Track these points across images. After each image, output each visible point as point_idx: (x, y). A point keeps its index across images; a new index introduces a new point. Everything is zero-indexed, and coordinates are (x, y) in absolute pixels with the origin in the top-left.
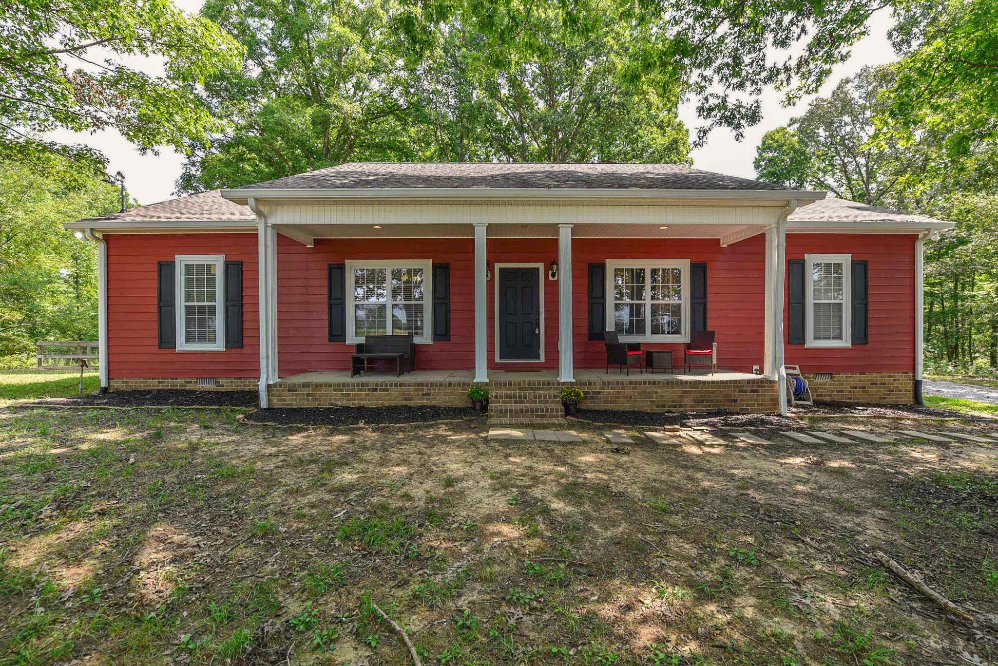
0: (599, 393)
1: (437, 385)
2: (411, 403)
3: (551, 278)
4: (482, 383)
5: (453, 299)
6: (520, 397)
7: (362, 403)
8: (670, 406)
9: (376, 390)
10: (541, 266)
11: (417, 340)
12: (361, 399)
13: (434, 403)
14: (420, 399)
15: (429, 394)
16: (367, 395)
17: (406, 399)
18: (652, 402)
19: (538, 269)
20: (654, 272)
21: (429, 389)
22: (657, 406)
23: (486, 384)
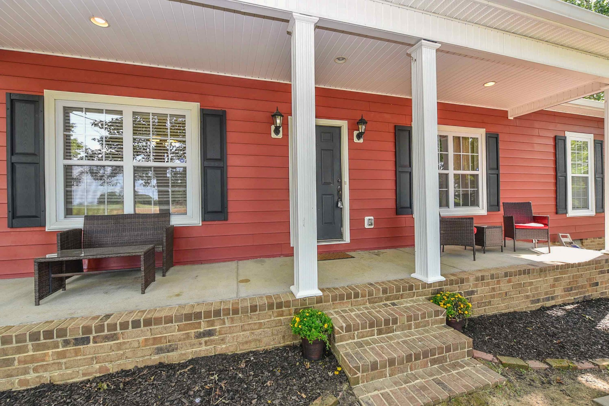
0: (472, 293)
1: (227, 312)
2: (173, 357)
3: (356, 140)
4: (310, 298)
5: (232, 160)
6: (387, 322)
7: (46, 377)
8: (544, 300)
9: (85, 341)
10: (344, 124)
11: (176, 221)
12: (45, 368)
13: (222, 348)
14: (192, 345)
15: (210, 333)
16: (62, 355)
17: (160, 351)
18: (527, 297)
19: (340, 128)
20: (457, 139)
21: (212, 324)
22: (533, 302)
23: (319, 300)
